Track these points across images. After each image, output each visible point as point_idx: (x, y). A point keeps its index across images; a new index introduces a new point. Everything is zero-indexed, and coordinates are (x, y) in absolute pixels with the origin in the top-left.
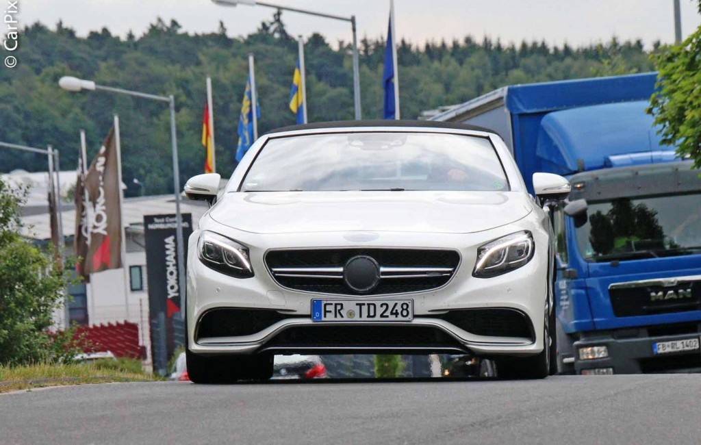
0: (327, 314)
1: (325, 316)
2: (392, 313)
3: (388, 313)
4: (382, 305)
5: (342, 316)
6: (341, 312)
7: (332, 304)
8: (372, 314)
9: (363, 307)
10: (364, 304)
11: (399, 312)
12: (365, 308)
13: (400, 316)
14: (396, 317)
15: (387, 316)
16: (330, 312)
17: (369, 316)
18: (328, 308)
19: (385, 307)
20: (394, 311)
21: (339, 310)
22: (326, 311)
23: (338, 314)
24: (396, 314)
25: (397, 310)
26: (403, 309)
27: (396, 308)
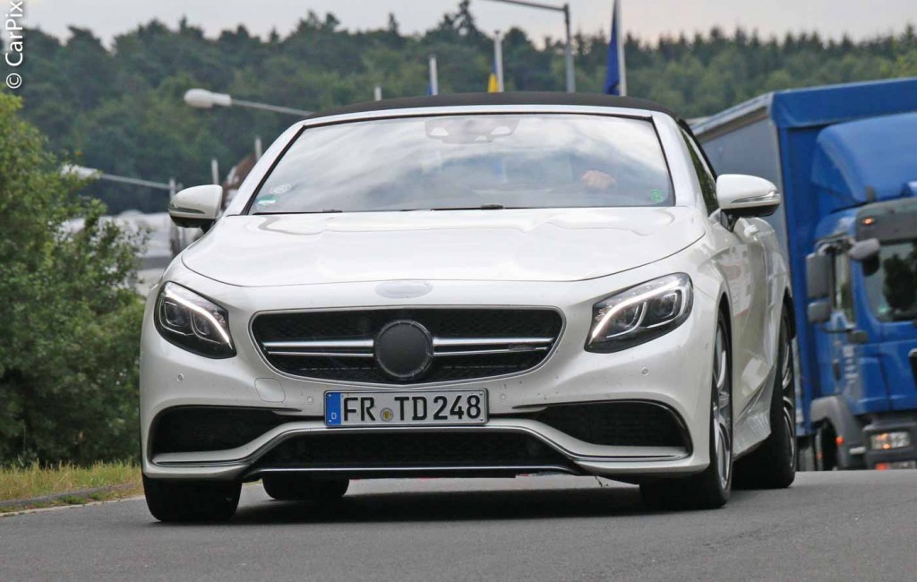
0: (349, 414)
1: (346, 419)
2: (452, 412)
3: (446, 412)
4: (436, 400)
5: (373, 419)
6: (371, 410)
7: (356, 399)
8: (420, 414)
9: (405, 403)
10: (407, 399)
11: (465, 409)
12: (409, 406)
13: (465, 416)
14: (460, 418)
15: (445, 418)
16: (354, 411)
17: (416, 417)
18: (351, 405)
19: (441, 402)
20: (456, 410)
21: (368, 409)
22: (347, 411)
23: (366, 416)
24: (460, 414)
25: (460, 408)
26: (471, 406)
27: (459, 405)
